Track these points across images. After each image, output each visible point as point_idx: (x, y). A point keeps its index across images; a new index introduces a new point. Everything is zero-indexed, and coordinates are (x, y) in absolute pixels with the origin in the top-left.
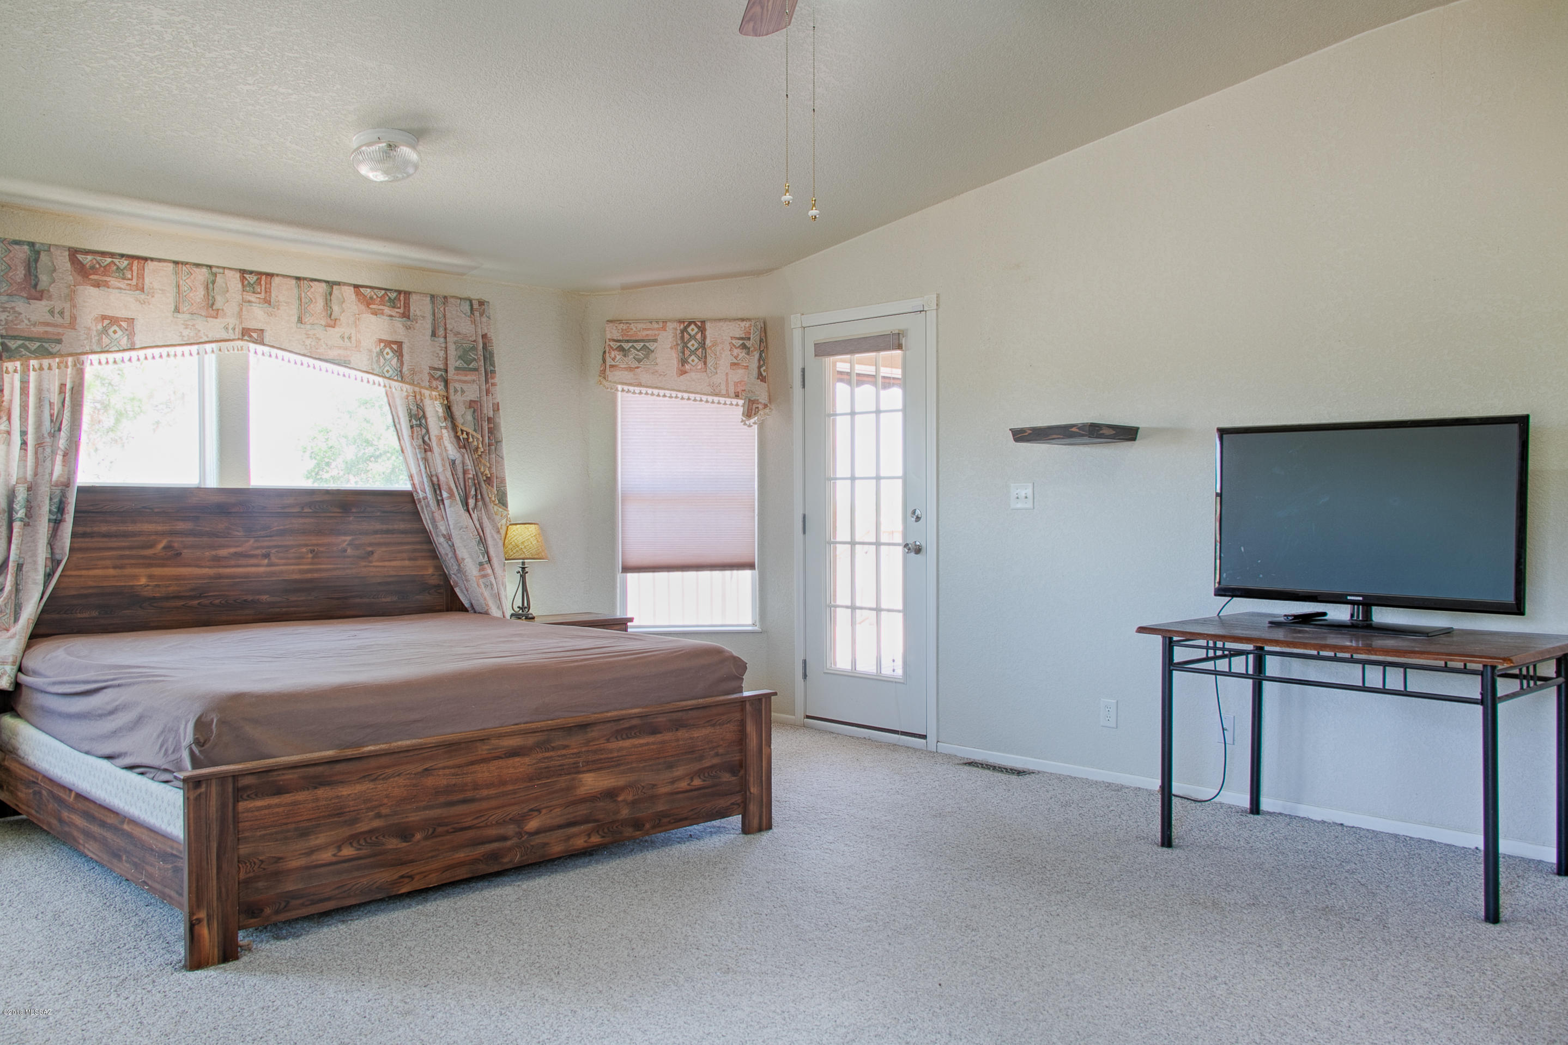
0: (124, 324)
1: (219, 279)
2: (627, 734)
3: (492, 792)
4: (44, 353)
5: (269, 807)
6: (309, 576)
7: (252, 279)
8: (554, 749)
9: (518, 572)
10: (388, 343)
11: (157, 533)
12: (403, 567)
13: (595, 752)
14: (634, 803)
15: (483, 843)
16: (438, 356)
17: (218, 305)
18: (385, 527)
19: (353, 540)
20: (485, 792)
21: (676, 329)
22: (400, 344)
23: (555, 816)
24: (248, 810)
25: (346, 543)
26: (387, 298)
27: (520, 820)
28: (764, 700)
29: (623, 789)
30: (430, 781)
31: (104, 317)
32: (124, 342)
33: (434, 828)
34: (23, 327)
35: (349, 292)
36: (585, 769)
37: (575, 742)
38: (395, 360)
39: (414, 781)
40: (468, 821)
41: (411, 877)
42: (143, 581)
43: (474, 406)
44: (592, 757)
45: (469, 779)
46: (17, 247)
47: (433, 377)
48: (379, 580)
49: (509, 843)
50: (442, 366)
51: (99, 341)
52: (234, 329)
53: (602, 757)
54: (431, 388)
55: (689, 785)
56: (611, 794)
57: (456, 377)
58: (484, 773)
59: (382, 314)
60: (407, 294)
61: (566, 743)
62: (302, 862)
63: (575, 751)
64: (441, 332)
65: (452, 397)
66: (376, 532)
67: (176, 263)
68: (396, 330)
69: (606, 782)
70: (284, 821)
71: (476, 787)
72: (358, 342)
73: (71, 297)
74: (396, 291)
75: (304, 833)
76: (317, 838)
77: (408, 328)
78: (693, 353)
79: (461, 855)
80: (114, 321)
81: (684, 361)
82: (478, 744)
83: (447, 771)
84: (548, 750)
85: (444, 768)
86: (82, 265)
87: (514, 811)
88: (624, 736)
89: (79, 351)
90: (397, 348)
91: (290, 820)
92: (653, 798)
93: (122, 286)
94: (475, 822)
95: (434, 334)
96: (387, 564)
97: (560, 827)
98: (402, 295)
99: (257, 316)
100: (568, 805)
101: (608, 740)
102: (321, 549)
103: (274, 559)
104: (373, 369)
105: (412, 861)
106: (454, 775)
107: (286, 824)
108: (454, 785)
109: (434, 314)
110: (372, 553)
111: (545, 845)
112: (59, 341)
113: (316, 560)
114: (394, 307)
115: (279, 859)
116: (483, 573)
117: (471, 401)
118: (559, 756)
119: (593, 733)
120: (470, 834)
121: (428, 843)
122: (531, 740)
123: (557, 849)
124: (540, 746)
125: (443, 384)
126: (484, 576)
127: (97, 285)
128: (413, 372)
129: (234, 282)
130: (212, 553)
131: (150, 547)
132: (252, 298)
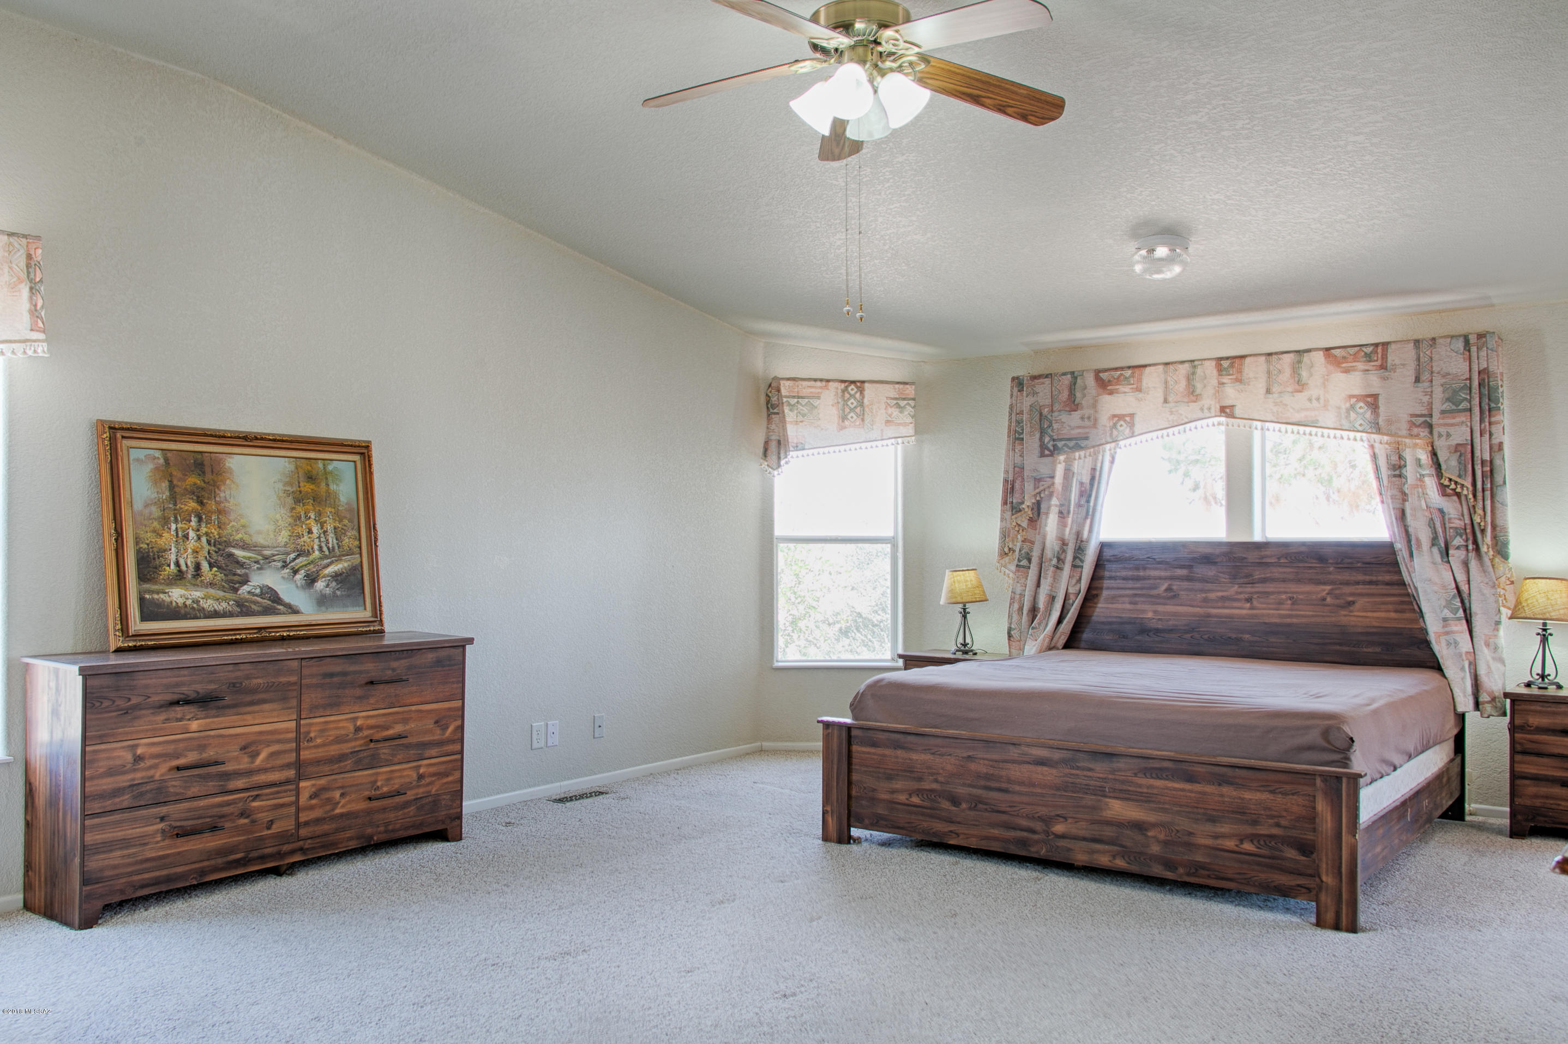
0: (1128, 419)
1: (1199, 371)
2: (1157, 774)
3: (1023, 789)
4: (1078, 447)
5: (869, 753)
6: (1288, 621)
7: (1225, 364)
8: (1078, 768)
9: (1538, 634)
10: (1362, 398)
11: (1160, 578)
12: (1389, 619)
13: (1123, 782)
14: (1166, 843)
15: (1014, 829)
16: (1422, 403)
17: (1198, 391)
18: (1367, 578)
19: (1332, 589)
20: (1017, 788)
22: (1375, 397)
23: (1081, 829)
24: (858, 752)
25: (1326, 592)
26: (1363, 354)
27: (1047, 821)
28: (1344, 780)
29: (1154, 825)
30: (973, 766)
31: (1114, 416)
32: (1127, 431)
33: (976, 803)
34: (1065, 432)
35: (1319, 357)
36: (1111, 795)
37: (1101, 768)
38: (1369, 413)
39: (962, 763)
40: (1003, 807)
41: (958, 835)
42: (1150, 615)
43: (1465, 450)
44: (1118, 786)
45: (1003, 773)
46: (1063, 377)
47: (1414, 424)
48: (1360, 630)
49: (1036, 837)
50: (1425, 412)
51: (1111, 435)
52: (1209, 409)
53: (1130, 788)
54: (1411, 436)
55: (1237, 845)
56: (1139, 827)
57: (1441, 421)
58: (1017, 772)
59: (1355, 370)
60: (1385, 345)
61: (1091, 766)
62: (888, 796)
63: (1101, 775)
64: (1425, 376)
65: (1437, 443)
66: (1358, 583)
67: (1167, 364)
68: (1375, 383)
69: (1134, 813)
70: (878, 765)
71: (1009, 781)
72: (1326, 401)
73: (1094, 406)
74: (1372, 345)
75: (889, 778)
76: (897, 784)
77: (1385, 379)
79: (996, 832)
80: (1120, 417)
82: (1011, 747)
83: (986, 762)
84: (1072, 768)
85: (984, 759)
86: (1101, 379)
87: (1043, 811)
88: (1154, 775)
89: (1098, 443)
90: (1372, 401)
91: (881, 766)
92: (1189, 845)
93: (1126, 390)
94: (1008, 809)
95: (1417, 380)
96: (1369, 614)
97: (1084, 839)
98: (1380, 348)
99: (1231, 394)
100: (1093, 822)
101: (1136, 775)
102: (1301, 597)
103: (1255, 603)
104: (1341, 425)
105: (959, 823)
106: (991, 766)
107: (879, 768)
108: (992, 775)
109: (1418, 359)
110: (1352, 603)
111: (1069, 850)
112: (1086, 438)
113: (1296, 607)
114: (1370, 361)
115: (874, 790)
116: (1446, 629)
117: (1458, 445)
118: (1085, 776)
119: (1121, 764)
120: (1004, 817)
121: (972, 813)
122: (1057, 755)
123: (1081, 858)
124: (1064, 761)
125: (1427, 430)
126: (1447, 633)
127: (1111, 393)
128: (1389, 422)
129: (1210, 367)
130: (1204, 595)
131: (1155, 588)
132: (1225, 379)
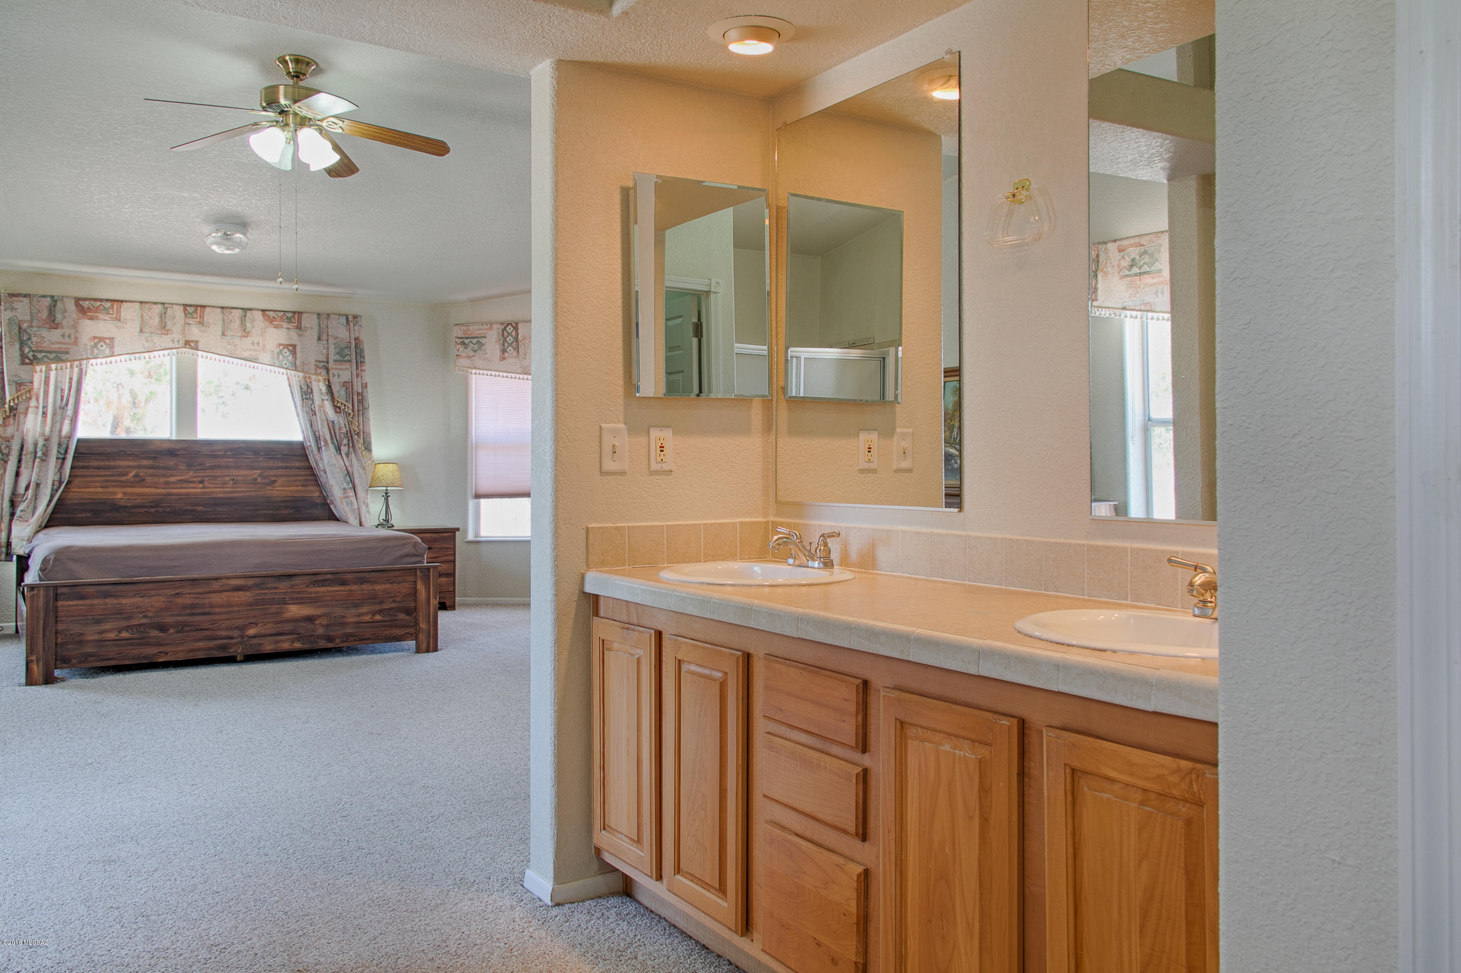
0: (108, 341)
1: (169, 310)
2: (322, 584)
3: (223, 610)
4: (58, 360)
5: (76, 605)
6: (231, 495)
7: (191, 310)
8: (267, 588)
9: (383, 496)
10: (286, 346)
11: (129, 467)
12: (298, 491)
13: (299, 593)
14: (328, 626)
15: (216, 639)
16: (322, 353)
17: (169, 326)
18: (285, 465)
19: (261, 473)
20: (218, 610)
21: (499, 329)
22: (294, 346)
23: (269, 628)
24: (64, 606)
25: (257, 475)
26: (286, 317)
27: (242, 628)
28: (431, 570)
29: (319, 617)
30: (180, 600)
31: (95, 338)
32: (108, 351)
33: (181, 627)
34: (46, 345)
35: (258, 315)
36: (290, 602)
37: (283, 585)
38: (291, 356)
39: (170, 600)
40: (206, 626)
41: (166, 653)
42: (120, 496)
43: (348, 386)
44: (295, 596)
45: (206, 601)
46: (43, 299)
47: (318, 367)
48: (280, 499)
49: (234, 641)
50: (324, 360)
51: (92, 352)
52: (178, 341)
53: (304, 596)
54: (316, 374)
55: (371, 618)
56: (310, 619)
57: (334, 367)
58: (216, 599)
59: (282, 327)
60: (300, 313)
61: (275, 585)
62: (96, 637)
63: (283, 591)
64: (325, 337)
65: (331, 380)
66: (278, 468)
67: (141, 302)
68: (294, 338)
69: (306, 611)
70: (86, 614)
71: (211, 606)
72: (264, 346)
73: (75, 326)
74: (292, 312)
75: (98, 622)
76: (106, 625)
77: (300, 336)
78: (510, 345)
79: (201, 644)
80: (102, 339)
81: (504, 351)
82: (214, 582)
83: (192, 596)
84: (263, 589)
85: (189, 594)
86: (82, 307)
87: (239, 622)
88: (320, 585)
89: (79, 358)
90: (293, 349)
91: (90, 614)
92: (343, 624)
93: (107, 318)
94: (211, 626)
95: (319, 339)
96: (286, 488)
97: (271, 635)
98: (296, 315)
99: (195, 332)
100: (277, 623)
101: (308, 586)
102: (240, 478)
103: (206, 484)
104: (274, 363)
105: (167, 644)
106: (196, 598)
107: (87, 616)
108: (197, 604)
109: (320, 326)
110: (275, 481)
111: (260, 644)
112: (67, 353)
113: (236, 485)
114: (290, 323)
115: (82, 634)
116: (345, 495)
117: (345, 382)
118: (271, 593)
119: (297, 581)
120: (207, 633)
121: (179, 635)
122: (250, 582)
123: (268, 648)
124: (256, 586)
125: (325, 371)
126: (347, 497)
127: (91, 319)
128: (303, 364)
129: (179, 312)
130: (166, 479)
131: (125, 475)
132: (191, 321)
